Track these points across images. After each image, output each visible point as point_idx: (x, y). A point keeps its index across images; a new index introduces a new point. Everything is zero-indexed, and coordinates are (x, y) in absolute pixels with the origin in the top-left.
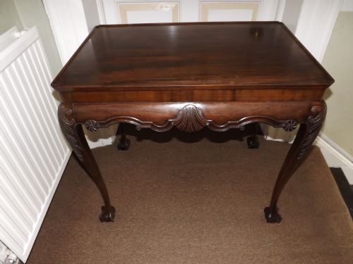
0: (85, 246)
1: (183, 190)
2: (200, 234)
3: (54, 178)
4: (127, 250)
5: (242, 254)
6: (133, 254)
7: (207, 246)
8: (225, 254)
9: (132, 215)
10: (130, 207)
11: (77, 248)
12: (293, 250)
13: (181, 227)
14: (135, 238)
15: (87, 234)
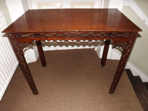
0: (23, 102)
1: (65, 79)
2: (71, 96)
3: (12, 72)
4: (41, 103)
5: (88, 103)
6: (43, 105)
7: (74, 101)
8: (82, 103)
9: (43, 89)
10: (43, 86)
11: (20, 104)
12: (109, 100)
13: (64, 93)
14: (44, 98)
15: (24, 98)
